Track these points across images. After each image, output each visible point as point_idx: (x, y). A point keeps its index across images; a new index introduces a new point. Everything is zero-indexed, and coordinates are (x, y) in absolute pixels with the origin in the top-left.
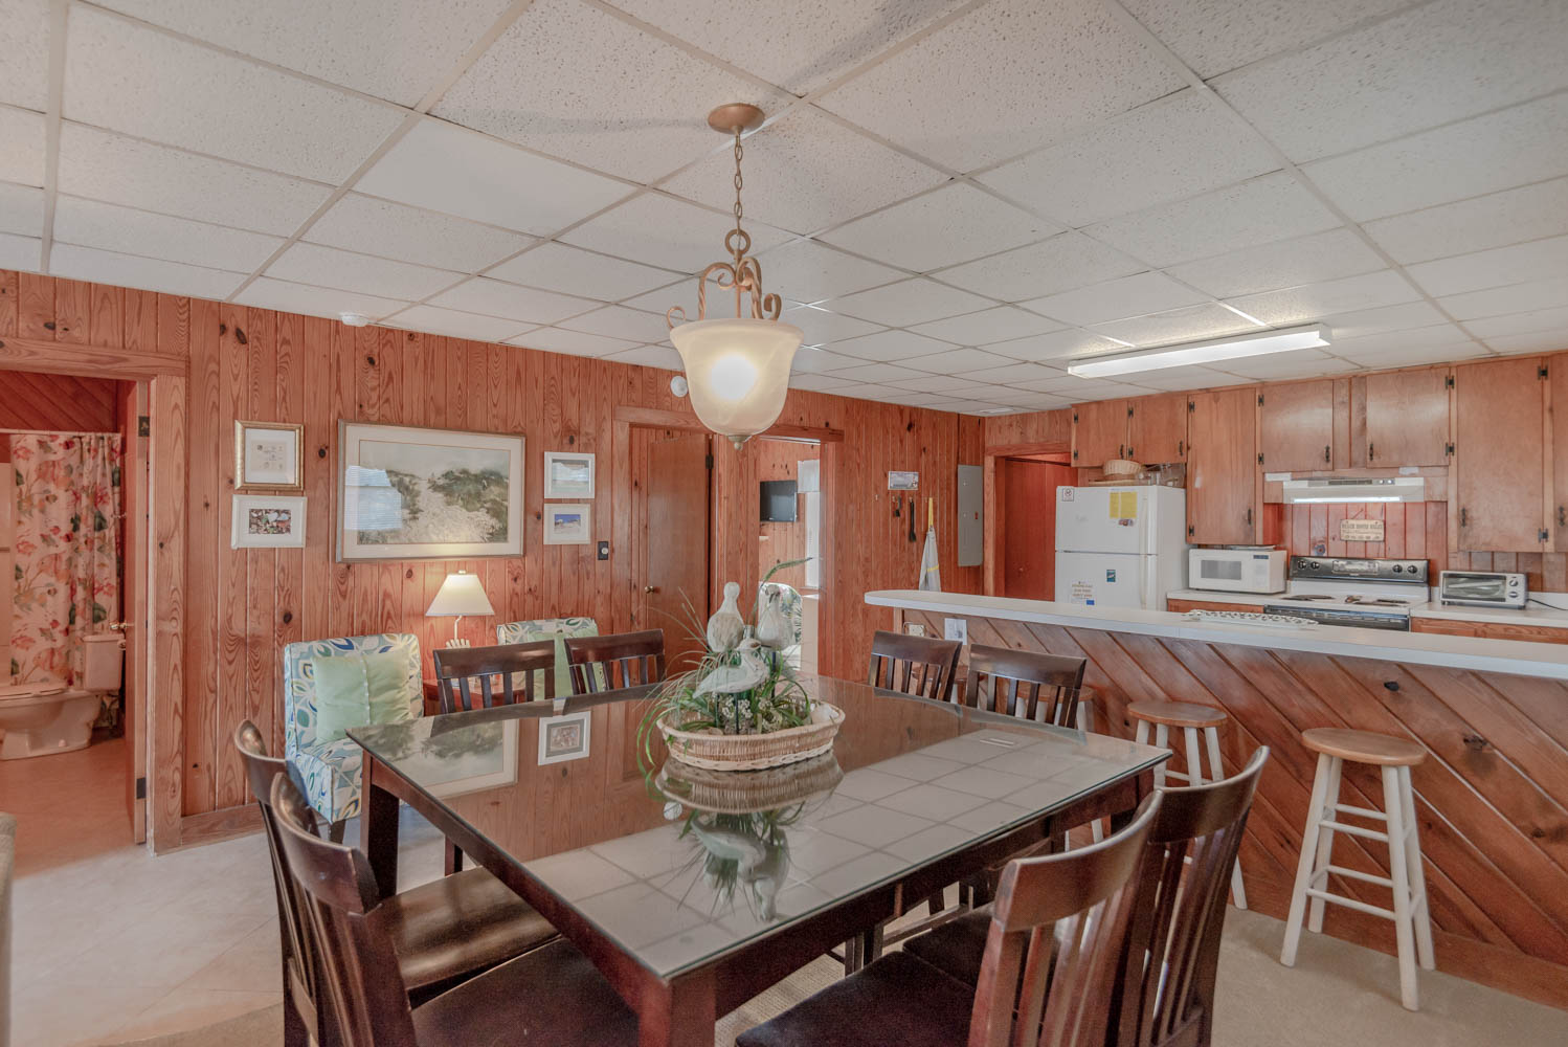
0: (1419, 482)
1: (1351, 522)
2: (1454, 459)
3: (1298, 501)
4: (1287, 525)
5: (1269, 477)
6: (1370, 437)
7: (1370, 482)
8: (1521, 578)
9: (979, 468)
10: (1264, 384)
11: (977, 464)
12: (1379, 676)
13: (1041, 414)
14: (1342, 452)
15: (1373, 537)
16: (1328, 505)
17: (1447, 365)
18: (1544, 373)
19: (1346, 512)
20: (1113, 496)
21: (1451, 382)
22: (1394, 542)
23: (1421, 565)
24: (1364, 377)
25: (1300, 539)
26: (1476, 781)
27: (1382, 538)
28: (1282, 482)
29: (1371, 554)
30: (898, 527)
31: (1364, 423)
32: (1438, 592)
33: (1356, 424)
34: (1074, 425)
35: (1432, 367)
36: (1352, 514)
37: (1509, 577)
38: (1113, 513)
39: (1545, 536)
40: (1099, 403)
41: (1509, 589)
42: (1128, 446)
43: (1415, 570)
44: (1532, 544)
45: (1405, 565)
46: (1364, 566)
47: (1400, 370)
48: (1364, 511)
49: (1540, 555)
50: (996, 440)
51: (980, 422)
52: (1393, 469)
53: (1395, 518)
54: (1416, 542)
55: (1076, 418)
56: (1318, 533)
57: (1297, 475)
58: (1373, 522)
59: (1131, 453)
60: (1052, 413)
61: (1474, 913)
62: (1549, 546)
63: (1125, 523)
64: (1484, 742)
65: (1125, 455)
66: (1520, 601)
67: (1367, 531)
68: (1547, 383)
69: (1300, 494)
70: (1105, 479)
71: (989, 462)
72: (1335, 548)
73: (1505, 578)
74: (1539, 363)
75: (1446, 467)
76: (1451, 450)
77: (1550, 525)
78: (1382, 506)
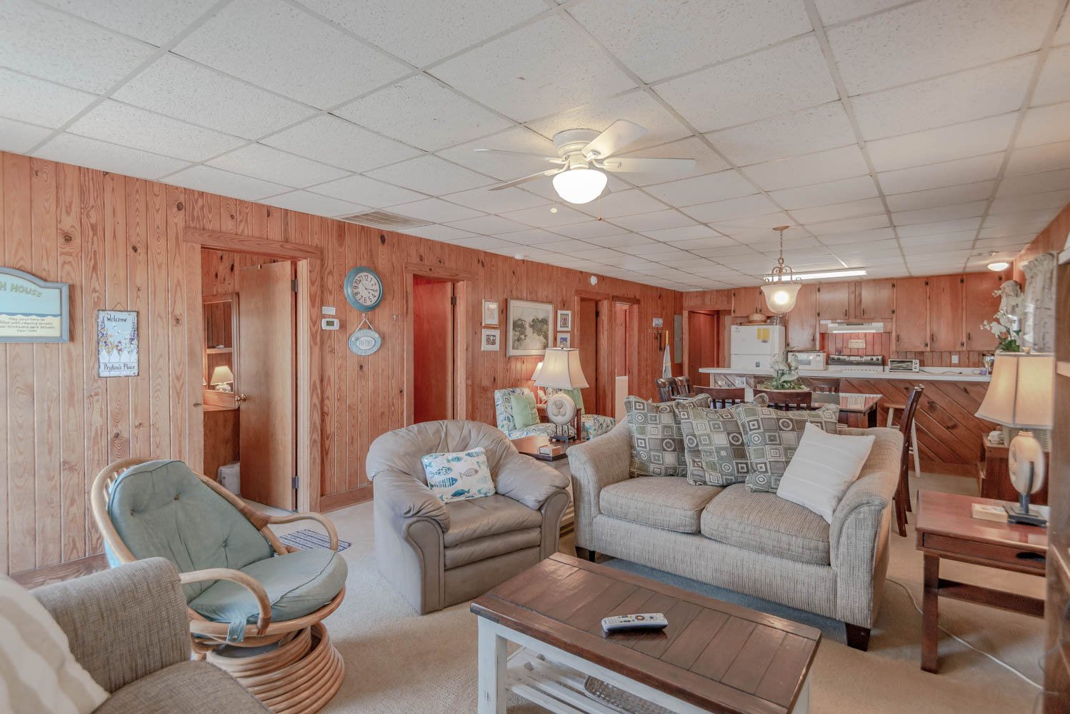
0: (881, 324)
1: (853, 341)
2: (895, 315)
3: (834, 332)
4: (826, 342)
5: (822, 322)
6: (863, 306)
7: (862, 324)
8: (918, 361)
9: (681, 317)
10: (820, 283)
11: (680, 315)
12: (902, 386)
13: (712, 292)
14: (852, 312)
15: (861, 347)
16: (843, 334)
17: (892, 279)
18: (927, 284)
19: (851, 336)
20: (759, 330)
21: (894, 286)
22: (869, 348)
23: (880, 358)
24: (861, 282)
25: (831, 348)
26: (931, 414)
27: (864, 347)
28: (827, 324)
29: (860, 353)
30: (656, 344)
31: (861, 300)
32: (887, 368)
33: (858, 300)
34: (733, 297)
35: (887, 279)
36: (853, 337)
37: (914, 361)
38: (759, 337)
39: (927, 345)
40: (745, 288)
41: (914, 366)
42: (759, 308)
43: (878, 360)
44: (922, 348)
45: (875, 358)
46: (858, 359)
47: (875, 280)
48: (857, 337)
49: (923, 352)
50: (688, 303)
51: (681, 294)
52: (872, 320)
53: (870, 339)
54: (878, 349)
55: (734, 295)
56: (839, 345)
57: (834, 320)
58: (861, 341)
59: (761, 311)
60: (717, 291)
61: (931, 454)
62: (928, 349)
63: (765, 342)
64: (934, 402)
65: (758, 311)
66: (917, 370)
67: (858, 344)
68: (928, 288)
69: (835, 328)
70: (750, 322)
71: (686, 314)
72: (846, 352)
73: (912, 362)
74: (925, 279)
75: (892, 319)
76: (893, 312)
77: (928, 341)
78: (865, 334)
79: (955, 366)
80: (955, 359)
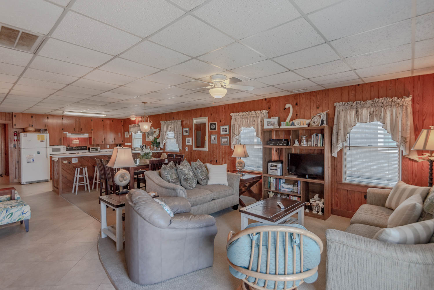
0: (87, 134)
1: (74, 141)
3: (69, 137)
5: (64, 133)
6: (81, 127)
7: (81, 134)
8: (100, 148)
14: (77, 129)
19: (74, 139)
20: (38, 136)
22: (81, 144)
24: (80, 117)
25: (65, 144)
27: (79, 143)
28: (66, 134)
33: (79, 125)
34: (14, 118)
40: (22, 113)
42: (31, 124)
44: (101, 143)
47: (85, 117)
48: (77, 139)
49: (102, 145)
52: (84, 133)
53: (81, 140)
54: (84, 144)
55: (15, 116)
57: (70, 132)
58: (78, 141)
62: (103, 143)
63: (42, 141)
65: (31, 126)
66: (100, 151)
67: (76, 142)
68: (103, 122)
69: (69, 135)
72: (71, 145)
73: (98, 148)
75: (92, 133)
76: (92, 130)
77: (103, 141)
78: (79, 138)
79: (108, 149)
80: (108, 146)
